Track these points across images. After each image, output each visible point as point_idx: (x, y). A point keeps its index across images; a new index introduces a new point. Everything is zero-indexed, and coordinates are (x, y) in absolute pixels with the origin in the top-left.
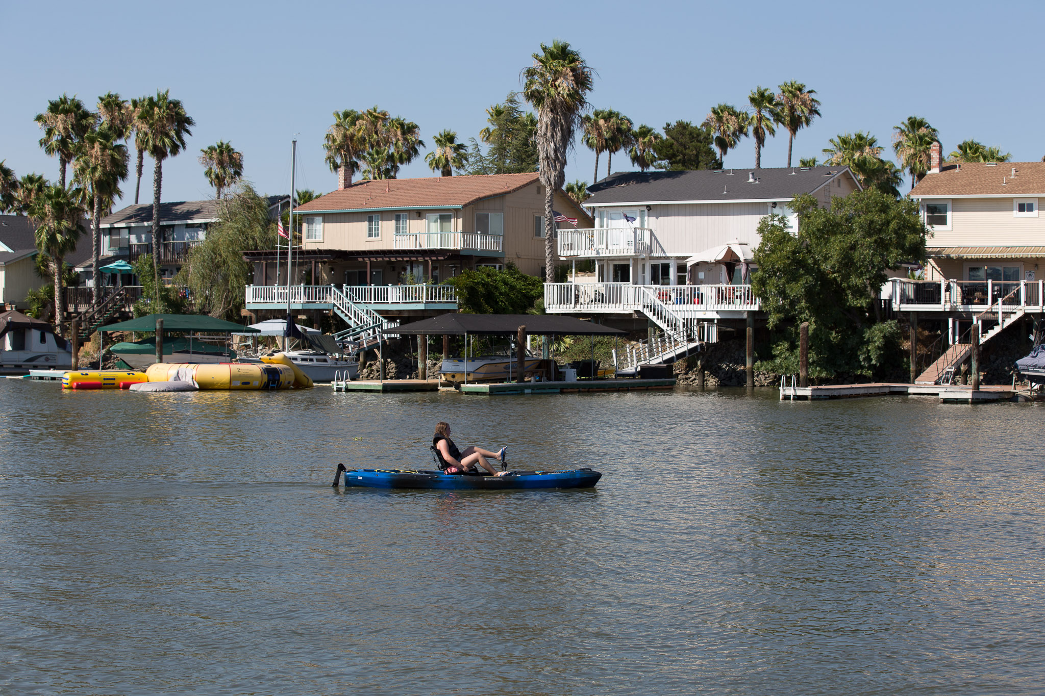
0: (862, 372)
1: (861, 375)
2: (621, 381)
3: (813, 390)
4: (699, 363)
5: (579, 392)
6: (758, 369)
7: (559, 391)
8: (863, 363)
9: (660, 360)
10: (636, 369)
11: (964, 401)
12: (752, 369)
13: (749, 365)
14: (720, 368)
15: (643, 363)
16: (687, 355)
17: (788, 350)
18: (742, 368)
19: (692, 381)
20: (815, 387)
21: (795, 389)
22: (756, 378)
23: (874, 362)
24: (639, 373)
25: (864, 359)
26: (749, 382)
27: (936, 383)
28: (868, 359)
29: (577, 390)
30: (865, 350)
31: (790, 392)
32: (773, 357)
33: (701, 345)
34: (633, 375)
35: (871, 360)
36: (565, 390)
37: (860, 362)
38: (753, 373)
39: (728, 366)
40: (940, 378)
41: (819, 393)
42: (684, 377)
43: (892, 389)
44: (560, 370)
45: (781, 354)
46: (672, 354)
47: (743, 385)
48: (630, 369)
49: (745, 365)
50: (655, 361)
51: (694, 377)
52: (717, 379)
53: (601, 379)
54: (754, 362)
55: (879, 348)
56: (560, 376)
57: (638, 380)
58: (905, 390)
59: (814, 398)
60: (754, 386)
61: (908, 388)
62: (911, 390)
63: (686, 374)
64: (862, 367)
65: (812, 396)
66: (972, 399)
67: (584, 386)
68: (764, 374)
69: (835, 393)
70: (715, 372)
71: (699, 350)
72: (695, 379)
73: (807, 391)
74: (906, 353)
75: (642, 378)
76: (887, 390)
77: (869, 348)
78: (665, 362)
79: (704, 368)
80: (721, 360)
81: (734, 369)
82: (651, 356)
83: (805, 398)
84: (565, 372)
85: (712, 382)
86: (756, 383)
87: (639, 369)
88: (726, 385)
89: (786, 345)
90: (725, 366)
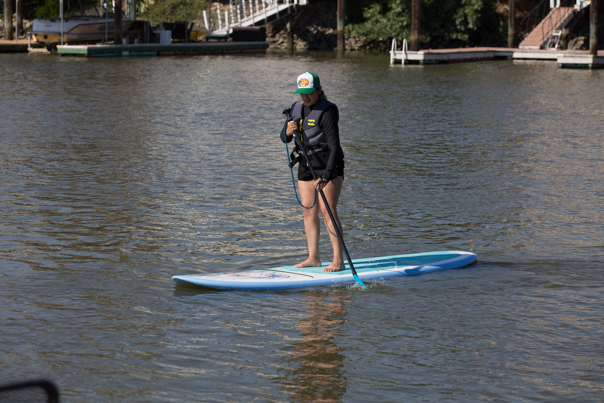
0: (457, 36)
1: (456, 39)
2: (214, 43)
3: (425, 54)
4: (288, 25)
5: (175, 54)
6: (349, 32)
7: (155, 53)
8: (459, 27)
9: (251, 22)
10: (228, 31)
11: (584, 67)
12: (343, 33)
13: (339, 28)
14: (308, 31)
15: (233, 25)
16: (278, 17)
17: (380, 13)
18: (331, 31)
19: (280, 44)
20: (427, 51)
21: (406, 54)
22: (346, 42)
23: (471, 26)
24: (231, 35)
25: (461, 23)
26: (339, 46)
27: (542, 48)
28: (465, 22)
29: (173, 53)
30: (462, 13)
31: (401, 56)
32: (363, 20)
33: (291, 7)
34: (224, 38)
35: (468, 24)
36: (161, 53)
37: (456, 26)
38: (344, 36)
39: (315, 29)
40: (545, 43)
41: (430, 57)
42: (272, 40)
43: (497, 54)
44: (155, 32)
45: (372, 16)
46: (263, 17)
47: (332, 49)
48: (221, 32)
49: (335, 27)
50: (247, 23)
51: (281, 40)
52: (304, 43)
53: (193, 41)
54: (346, 24)
55: (476, 11)
56: (155, 38)
57: (230, 42)
58: (510, 54)
59: (426, 62)
60: (345, 50)
61: (513, 52)
62: (516, 55)
63: (273, 36)
64: (458, 31)
65: (424, 60)
66: (593, 64)
67: (180, 49)
68: (354, 37)
69: (445, 58)
70: (303, 36)
71: (289, 12)
72: (282, 43)
73: (419, 55)
74: (502, 17)
75: (234, 40)
76: (492, 55)
77: (467, 11)
78: (257, 24)
79: (293, 30)
80: (310, 23)
81: (323, 33)
82: (242, 17)
83: (416, 62)
84: (159, 35)
85: (300, 45)
86: (347, 47)
87: (231, 31)
88: (315, 49)
89: (378, 8)
90: (312, 29)
